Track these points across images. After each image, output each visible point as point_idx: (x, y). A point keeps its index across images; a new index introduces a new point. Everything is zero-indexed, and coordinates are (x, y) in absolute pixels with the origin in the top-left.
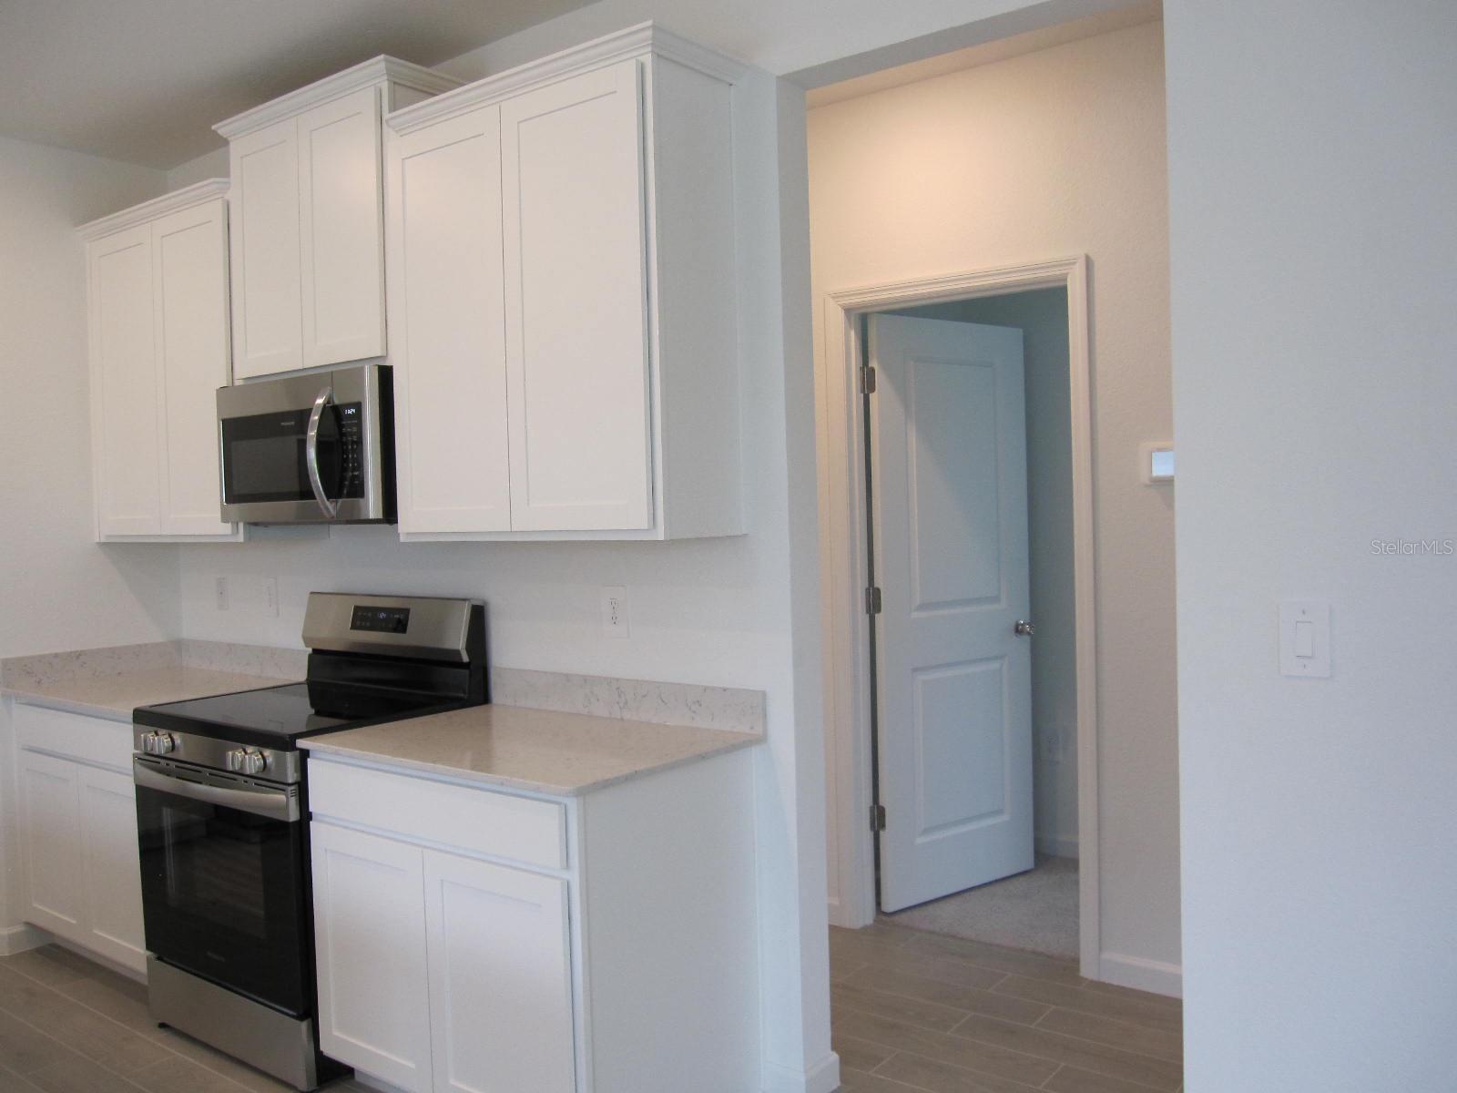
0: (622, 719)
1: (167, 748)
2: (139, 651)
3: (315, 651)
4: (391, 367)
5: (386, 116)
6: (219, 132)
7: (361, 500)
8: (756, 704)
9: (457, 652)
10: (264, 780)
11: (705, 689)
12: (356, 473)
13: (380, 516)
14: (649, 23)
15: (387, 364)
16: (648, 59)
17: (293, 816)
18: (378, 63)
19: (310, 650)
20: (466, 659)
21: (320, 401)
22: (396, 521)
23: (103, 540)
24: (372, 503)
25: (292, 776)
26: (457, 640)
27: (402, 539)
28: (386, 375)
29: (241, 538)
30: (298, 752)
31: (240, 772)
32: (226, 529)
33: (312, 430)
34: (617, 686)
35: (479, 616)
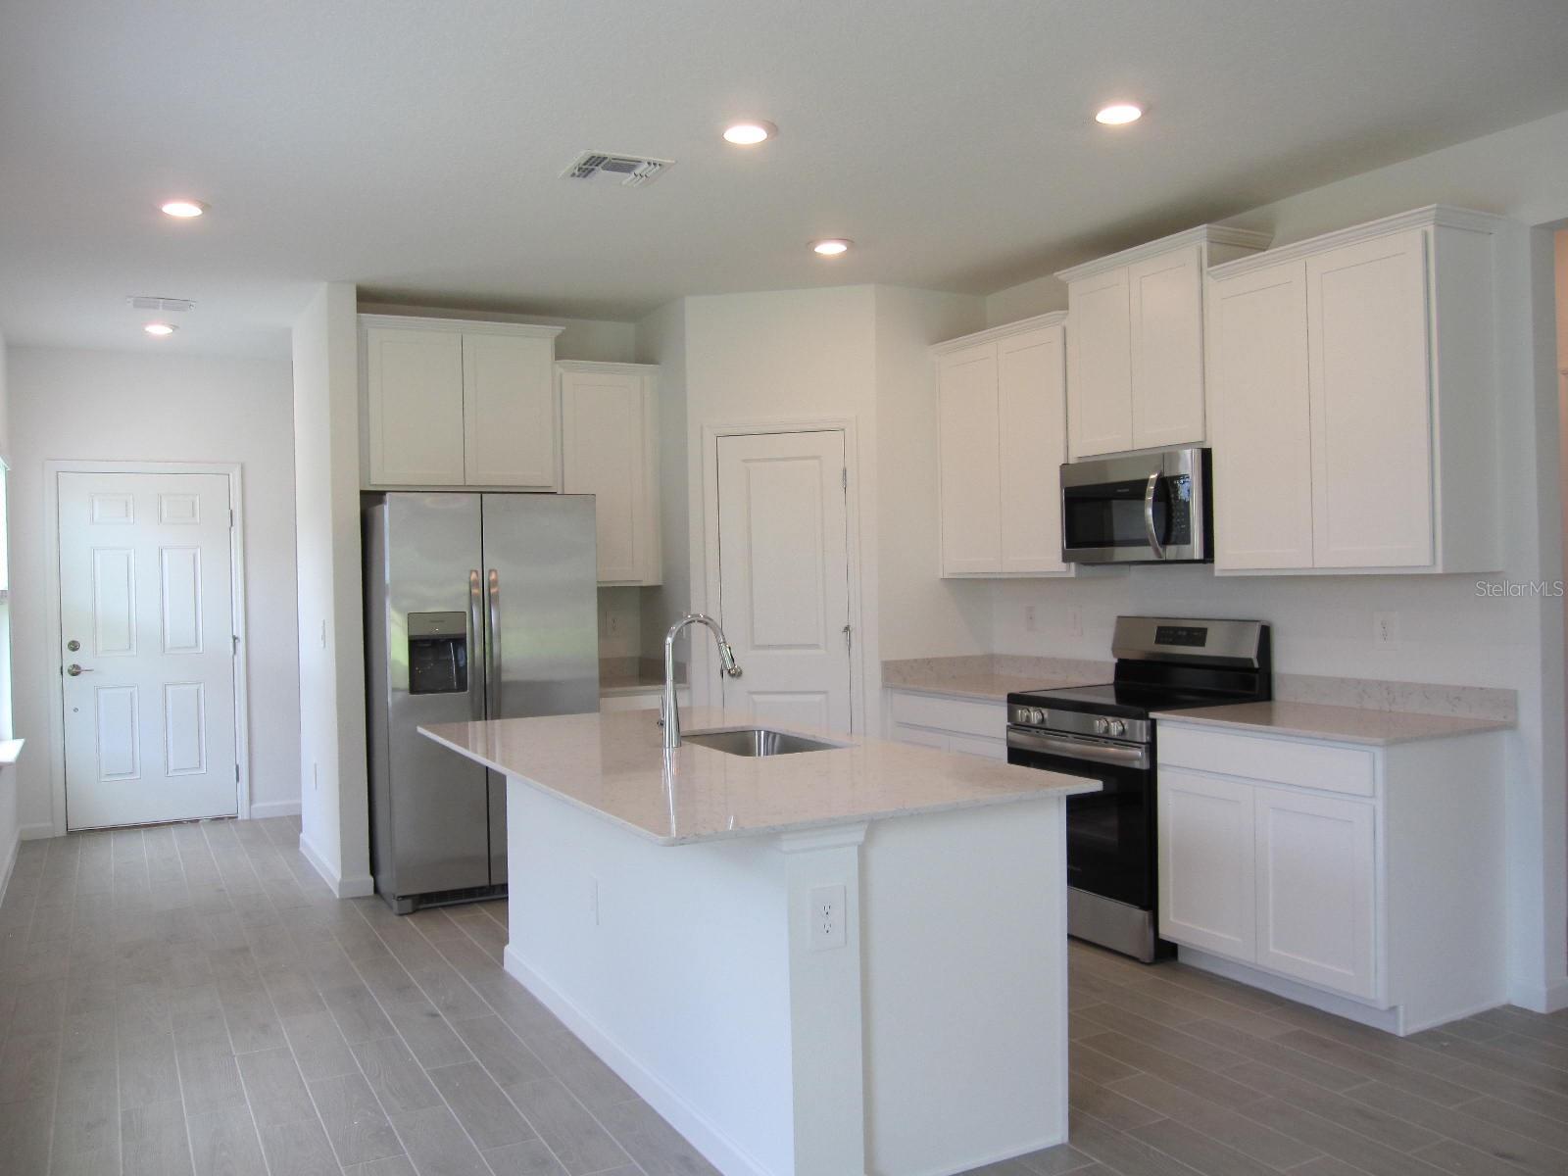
0: (1390, 711)
1: (1039, 720)
2: (965, 660)
3: (1120, 660)
4: (1210, 449)
5: (1206, 269)
6: (1059, 277)
7: (1187, 546)
8: (1508, 700)
9: (1251, 660)
10: (1123, 741)
11: (1464, 688)
12: (1183, 526)
13: (1202, 557)
14: (1435, 205)
15: (1206, 446)
16: (1431, 229)
17: (1142, 764)
18: (1202, 230)
19: (1116, 661)
20: (1256, 665)
21: (1153, 476)
22: (1213, 561)
23: (946, 576)
24: (1196, 549)
25: (1145, 738)
26: (1249, 651)
27: (1217, 574)
28: (1206, 456)
29: (1072, 574)
30: (1149, 722)
31: (1106, 735)
32: (1063, 566)
33: (1149, 496)
34: (1387, 686)
35: (1266, 633)
